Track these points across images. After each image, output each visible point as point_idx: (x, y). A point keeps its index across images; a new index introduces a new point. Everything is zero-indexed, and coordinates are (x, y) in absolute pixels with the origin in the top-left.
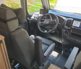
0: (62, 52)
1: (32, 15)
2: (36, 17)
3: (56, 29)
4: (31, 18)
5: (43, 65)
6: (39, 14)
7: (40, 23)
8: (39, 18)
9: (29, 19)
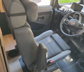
0: (77, 62)
1: (62, 6)
2: (65, 10)
3: (82, 35)
4: (60, 9)
5: (46, 69)
6: (70, 7)
7: (64, 20)
8: (68, 13)
9: (56, 10)
